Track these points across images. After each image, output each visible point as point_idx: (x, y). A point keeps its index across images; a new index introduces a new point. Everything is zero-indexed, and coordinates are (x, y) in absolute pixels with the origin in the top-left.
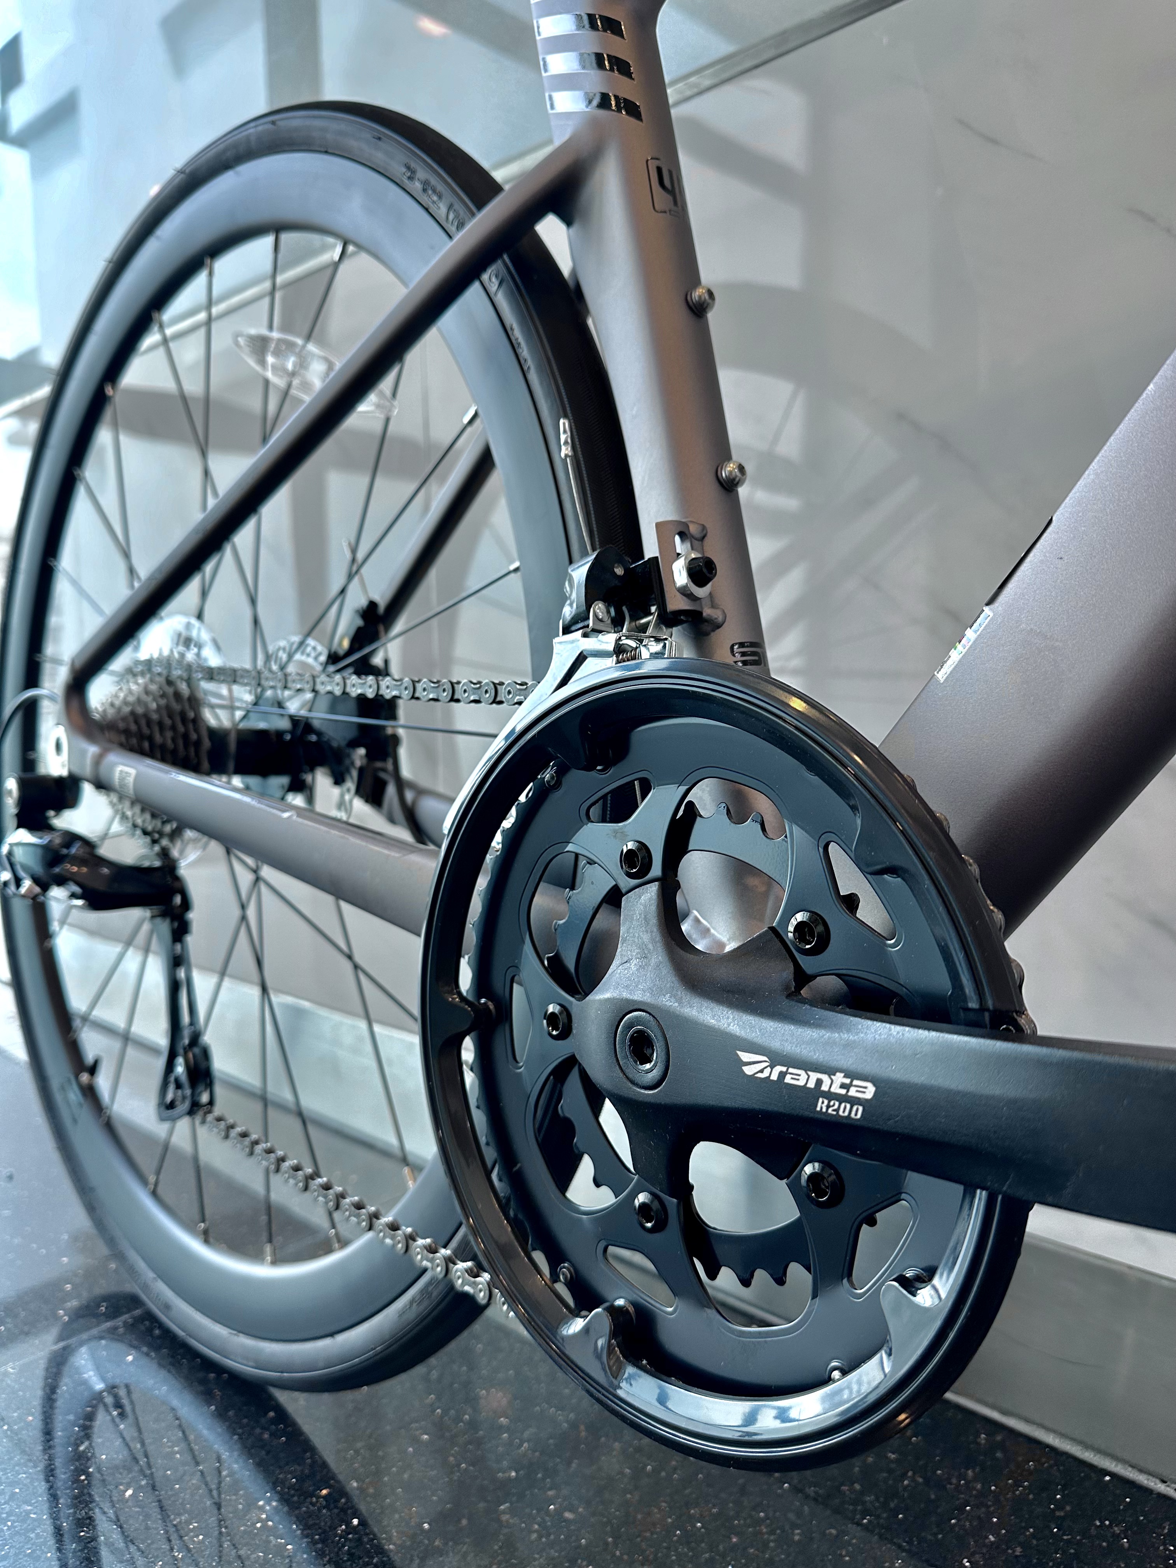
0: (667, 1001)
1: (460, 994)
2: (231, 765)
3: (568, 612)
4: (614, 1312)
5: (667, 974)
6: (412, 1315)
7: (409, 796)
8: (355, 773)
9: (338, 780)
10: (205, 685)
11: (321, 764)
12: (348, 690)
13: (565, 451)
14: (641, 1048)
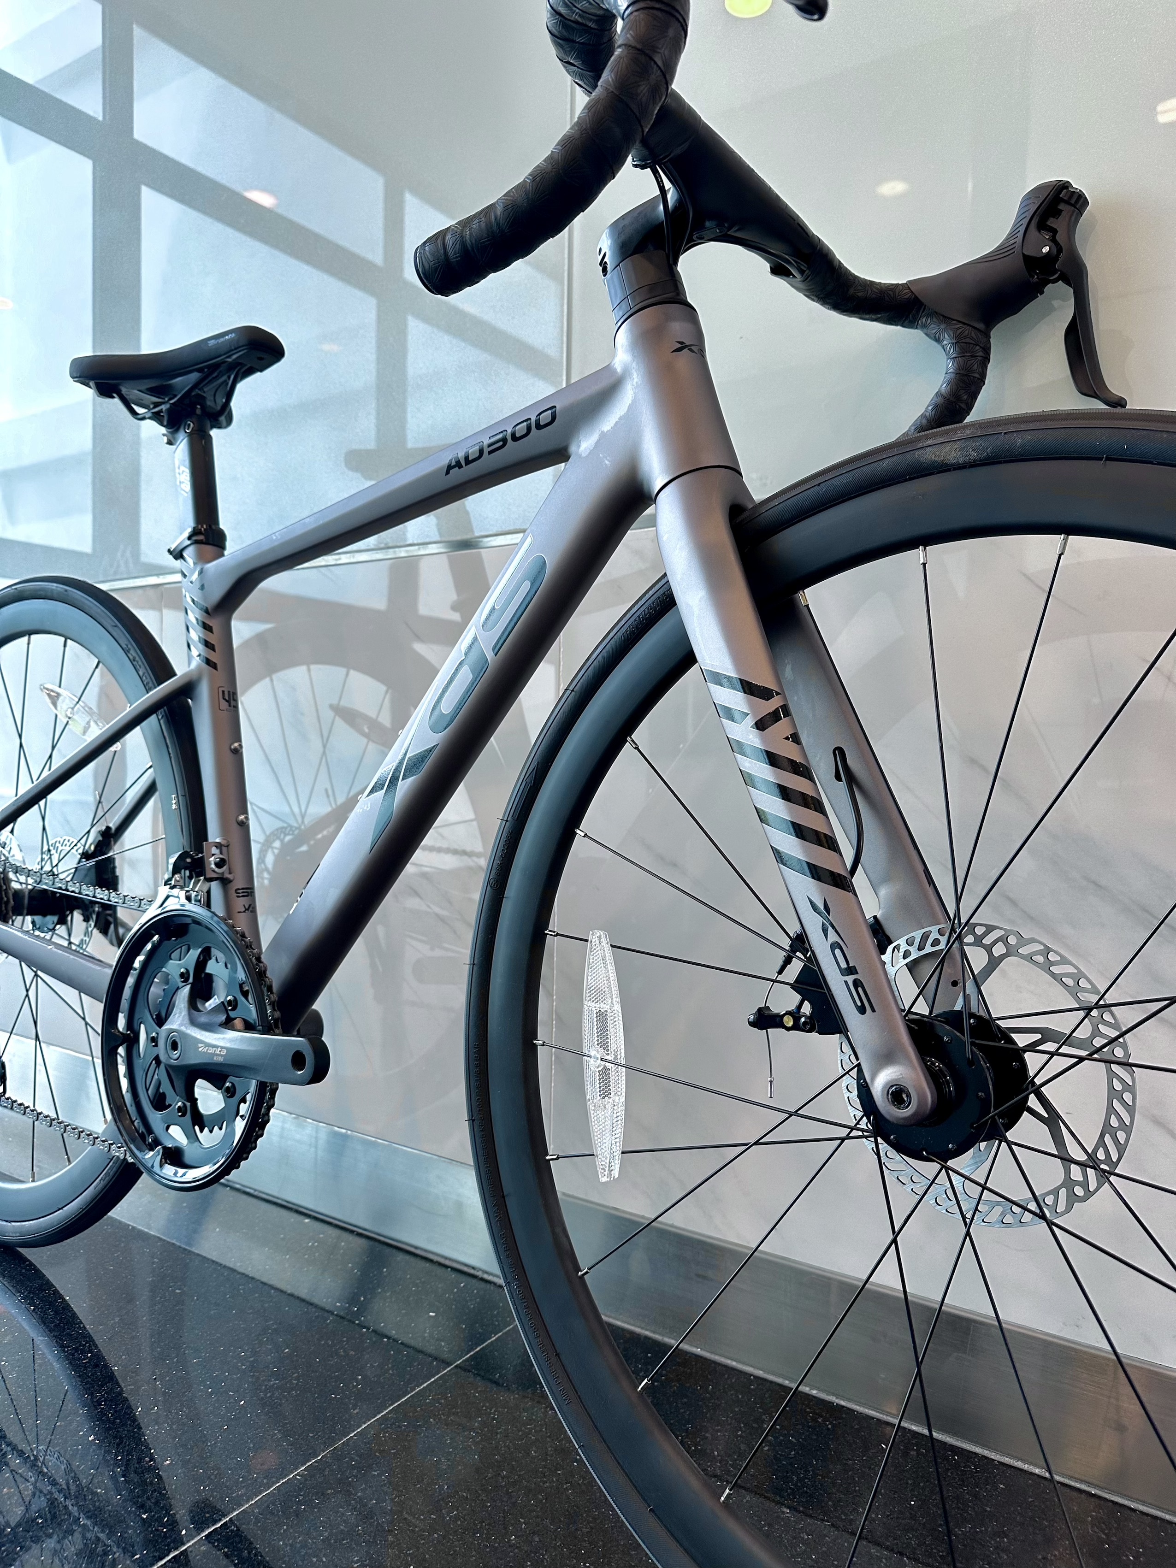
0: (183, 1028)
1: (119, 1031)
2: (25, 912)
3: (167, 876)
4: (165, 1149)
5: (187, 1021)
6: (101, 1186)
8: (94, 917)
9: (86, 919)
10: (11, 875)
11: (78, 908)
12: (82, 891)
14: (174, 1046)
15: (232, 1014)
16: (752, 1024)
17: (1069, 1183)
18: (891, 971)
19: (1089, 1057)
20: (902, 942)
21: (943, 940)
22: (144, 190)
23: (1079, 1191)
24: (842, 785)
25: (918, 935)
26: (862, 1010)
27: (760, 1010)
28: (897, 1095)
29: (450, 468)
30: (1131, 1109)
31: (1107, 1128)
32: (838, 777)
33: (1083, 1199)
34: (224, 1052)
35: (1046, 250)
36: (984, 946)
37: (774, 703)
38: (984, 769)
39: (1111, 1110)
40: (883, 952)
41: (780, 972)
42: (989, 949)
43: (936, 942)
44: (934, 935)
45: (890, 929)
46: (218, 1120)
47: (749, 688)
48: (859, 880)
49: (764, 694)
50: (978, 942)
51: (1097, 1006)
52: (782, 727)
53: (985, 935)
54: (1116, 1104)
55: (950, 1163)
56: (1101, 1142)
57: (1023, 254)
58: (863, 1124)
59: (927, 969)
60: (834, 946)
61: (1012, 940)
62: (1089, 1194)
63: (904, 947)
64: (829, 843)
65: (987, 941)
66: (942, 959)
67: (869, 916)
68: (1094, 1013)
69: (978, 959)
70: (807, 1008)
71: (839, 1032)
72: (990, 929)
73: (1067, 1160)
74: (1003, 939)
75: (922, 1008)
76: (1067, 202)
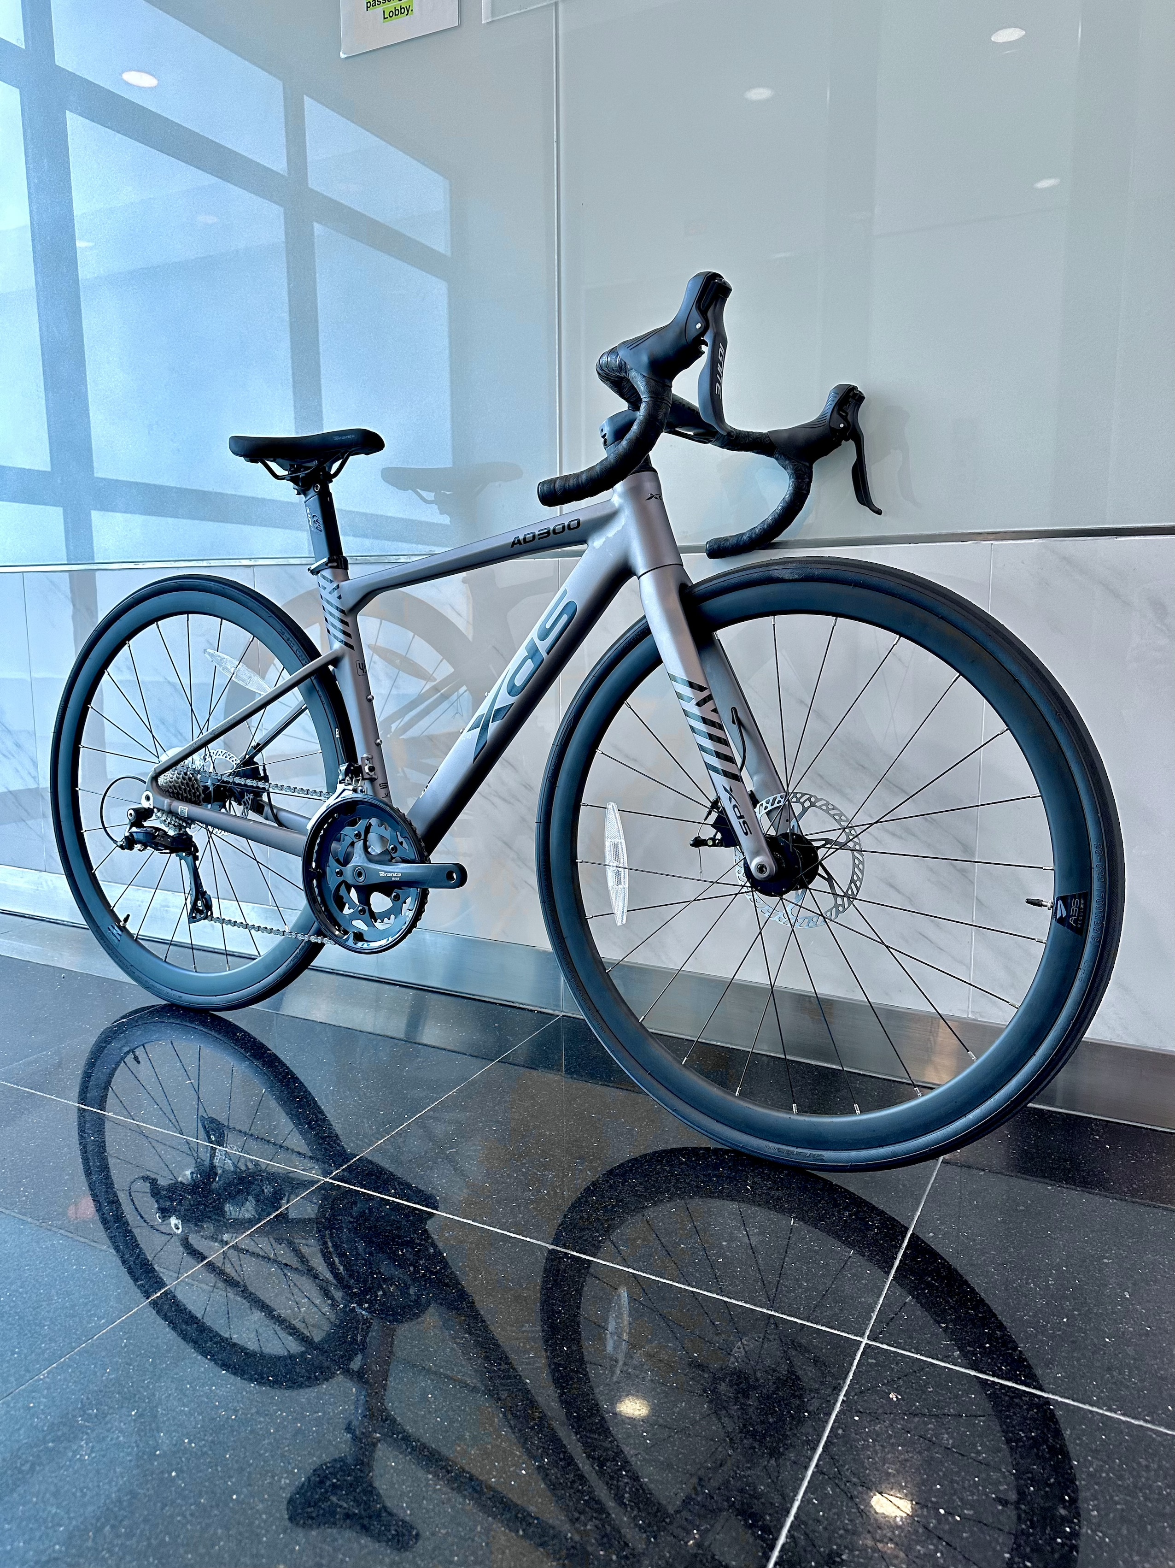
0: (365, 865)
1: (312, 869)
3: (341, 777)
5: (366, 860)
7: (275, 811)
13: (337, 736)
14: (360, 875)
15: (394, 855)
16: (691, 845)
17: (836, 906)
18: (759, 816)
19: (840, 848)
20: (764, 802)
21: (782, 800)
23: (841, 909)
24: (736, 727)
25: (771, 799)
26: (746, 834)
27: (696, 838)
28: (761, 868)
29: (514, 543)
30: (862, 872)
31: (852, 881)
32: (734, 722)
33: (843, 912)
34: (400, 875)
35: (842, 424)
36: (801, 803)
37: (705, 694)
38: (806, 705)
39: (854, 873)
40: (755, 807)
41: (706, 819)
42: (803, 804)
43: (779, 802)
44: (779, 799)
45: (758, 797)
46: (386, 914)
47: (691, 685)
48: (744, 774)
49: (701, 689)
50: (798, 801)
51: (847, 827)
52: (709, 705)
53: (801, 797)
54: (856, 870)
55: (784, 896)
56: (850, 887)
57: (830, 426)
58: (748, 884)
59: (775, 814)
60: (735, 806)
61: (813, 799)
62: (845, 910)
63: (765, 805)
64: (731, 760)
65: (802, 800)
66: (781, 809)
67: (748, 790)
68: (847, 830)
69: (797, 808)
70: (719, 836)
71: (735, 845)
72: (803, 795)
73: (835, 894)
74: (809, 799)
75: (772, 832)
76: (853, 397)
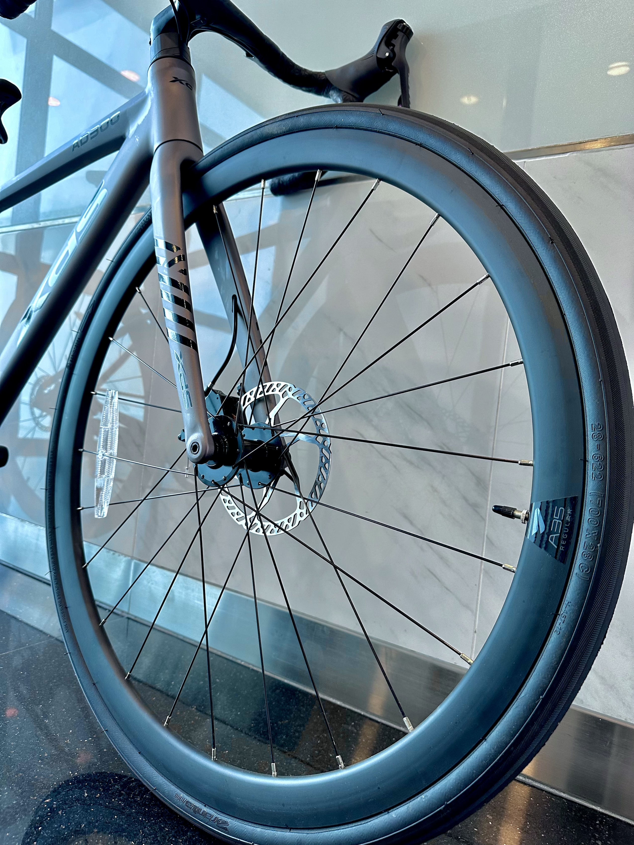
20: (248, 393)
22: (55, 58)
25: (255, 389)
28: (195, 447)
29: (74, 147)
35: (387, 54)
37: (177, 254)
47: (168, 246)
52: (177, 265)
57: (377, 57)
60: (181, 374)
63: (249, 396)
64: (190, 324)
76: (401, 31)
